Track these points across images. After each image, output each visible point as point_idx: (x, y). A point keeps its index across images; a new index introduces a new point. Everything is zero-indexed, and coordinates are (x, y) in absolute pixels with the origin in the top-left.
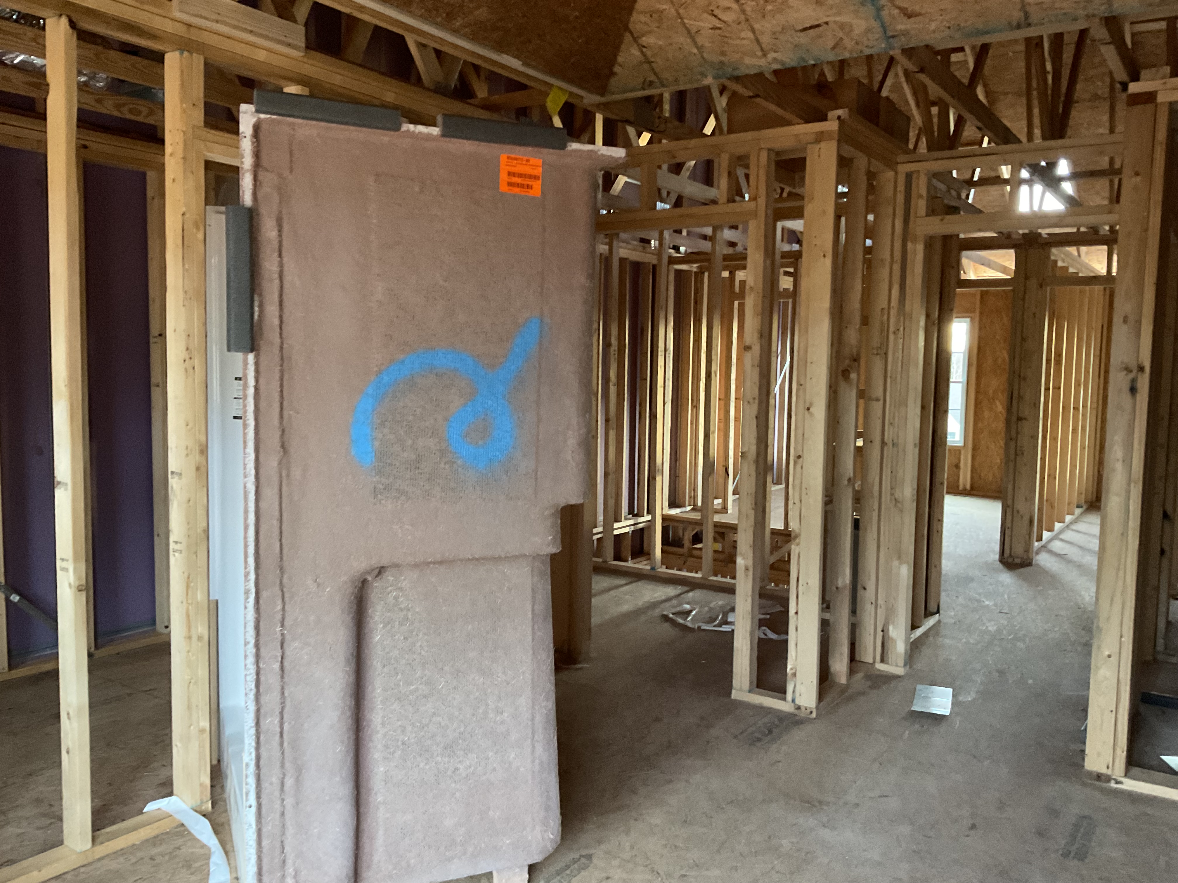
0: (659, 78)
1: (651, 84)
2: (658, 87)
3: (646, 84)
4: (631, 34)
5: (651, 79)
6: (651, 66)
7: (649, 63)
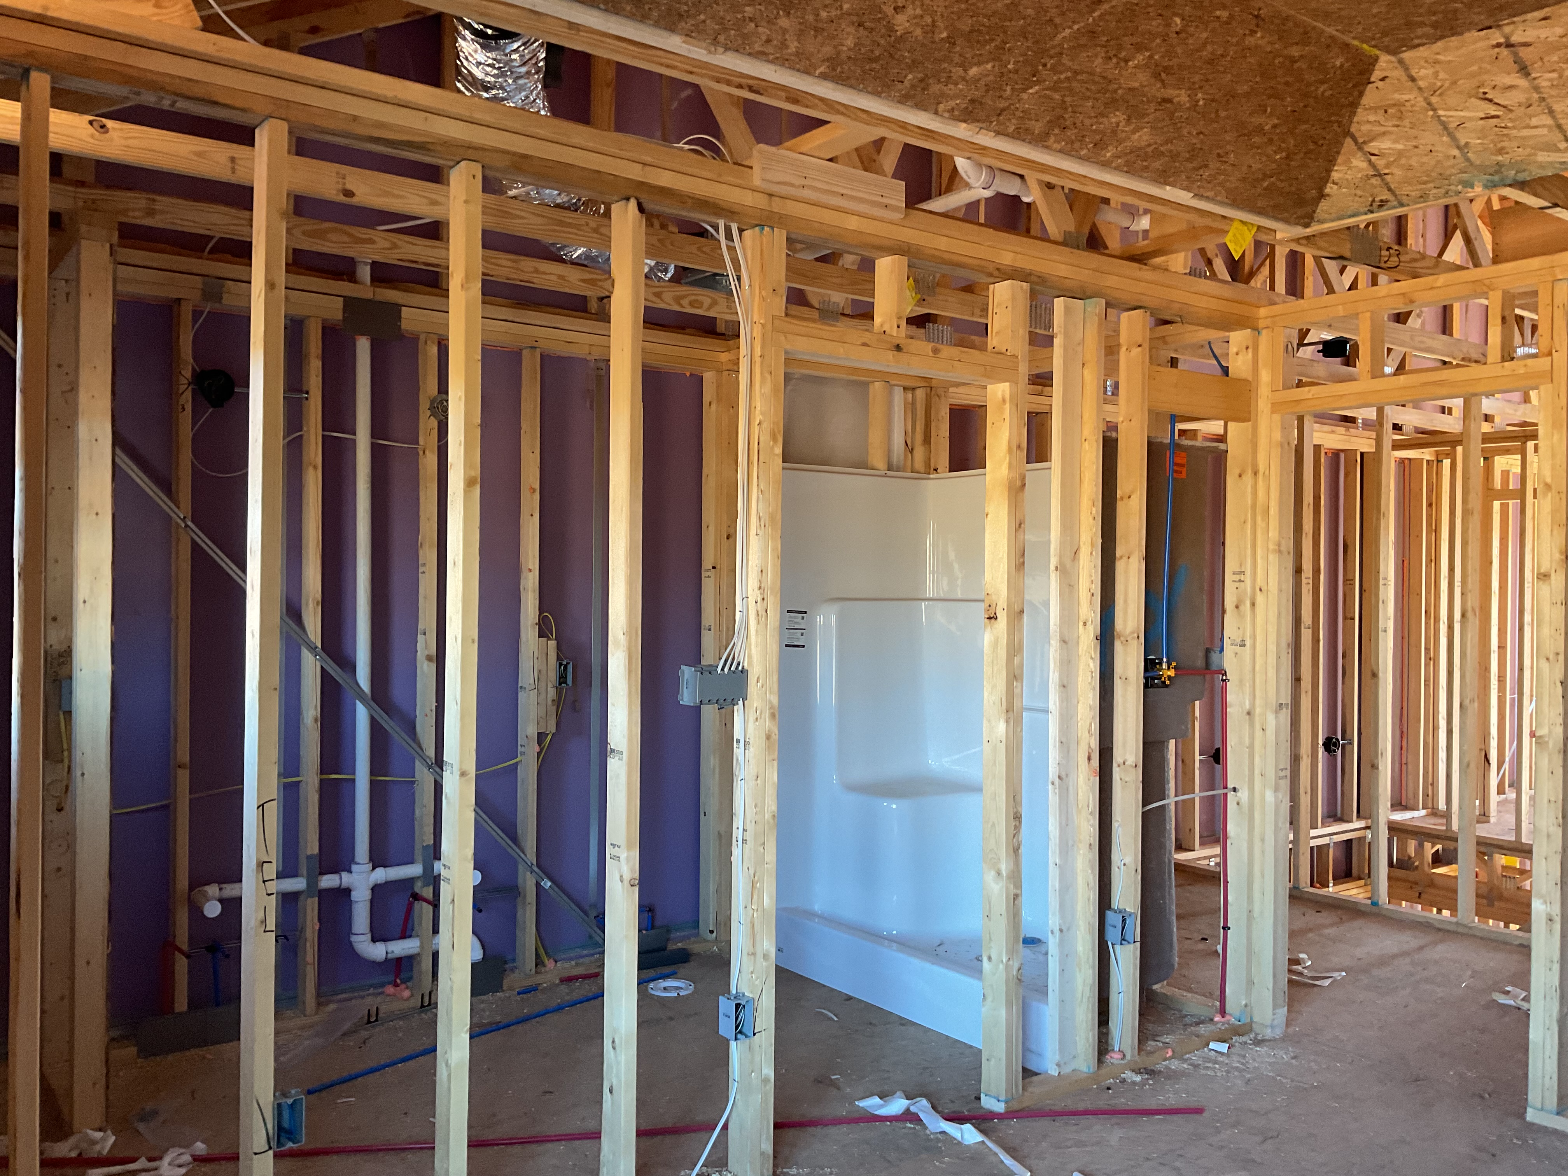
0: (1395, 195)
1: (1382, 204)
2: (1394, 207)
3: (1375, 205)
4: (1354, 139)
5: (1384, 198)
6: (1383, 180)
7: (1380, 175)
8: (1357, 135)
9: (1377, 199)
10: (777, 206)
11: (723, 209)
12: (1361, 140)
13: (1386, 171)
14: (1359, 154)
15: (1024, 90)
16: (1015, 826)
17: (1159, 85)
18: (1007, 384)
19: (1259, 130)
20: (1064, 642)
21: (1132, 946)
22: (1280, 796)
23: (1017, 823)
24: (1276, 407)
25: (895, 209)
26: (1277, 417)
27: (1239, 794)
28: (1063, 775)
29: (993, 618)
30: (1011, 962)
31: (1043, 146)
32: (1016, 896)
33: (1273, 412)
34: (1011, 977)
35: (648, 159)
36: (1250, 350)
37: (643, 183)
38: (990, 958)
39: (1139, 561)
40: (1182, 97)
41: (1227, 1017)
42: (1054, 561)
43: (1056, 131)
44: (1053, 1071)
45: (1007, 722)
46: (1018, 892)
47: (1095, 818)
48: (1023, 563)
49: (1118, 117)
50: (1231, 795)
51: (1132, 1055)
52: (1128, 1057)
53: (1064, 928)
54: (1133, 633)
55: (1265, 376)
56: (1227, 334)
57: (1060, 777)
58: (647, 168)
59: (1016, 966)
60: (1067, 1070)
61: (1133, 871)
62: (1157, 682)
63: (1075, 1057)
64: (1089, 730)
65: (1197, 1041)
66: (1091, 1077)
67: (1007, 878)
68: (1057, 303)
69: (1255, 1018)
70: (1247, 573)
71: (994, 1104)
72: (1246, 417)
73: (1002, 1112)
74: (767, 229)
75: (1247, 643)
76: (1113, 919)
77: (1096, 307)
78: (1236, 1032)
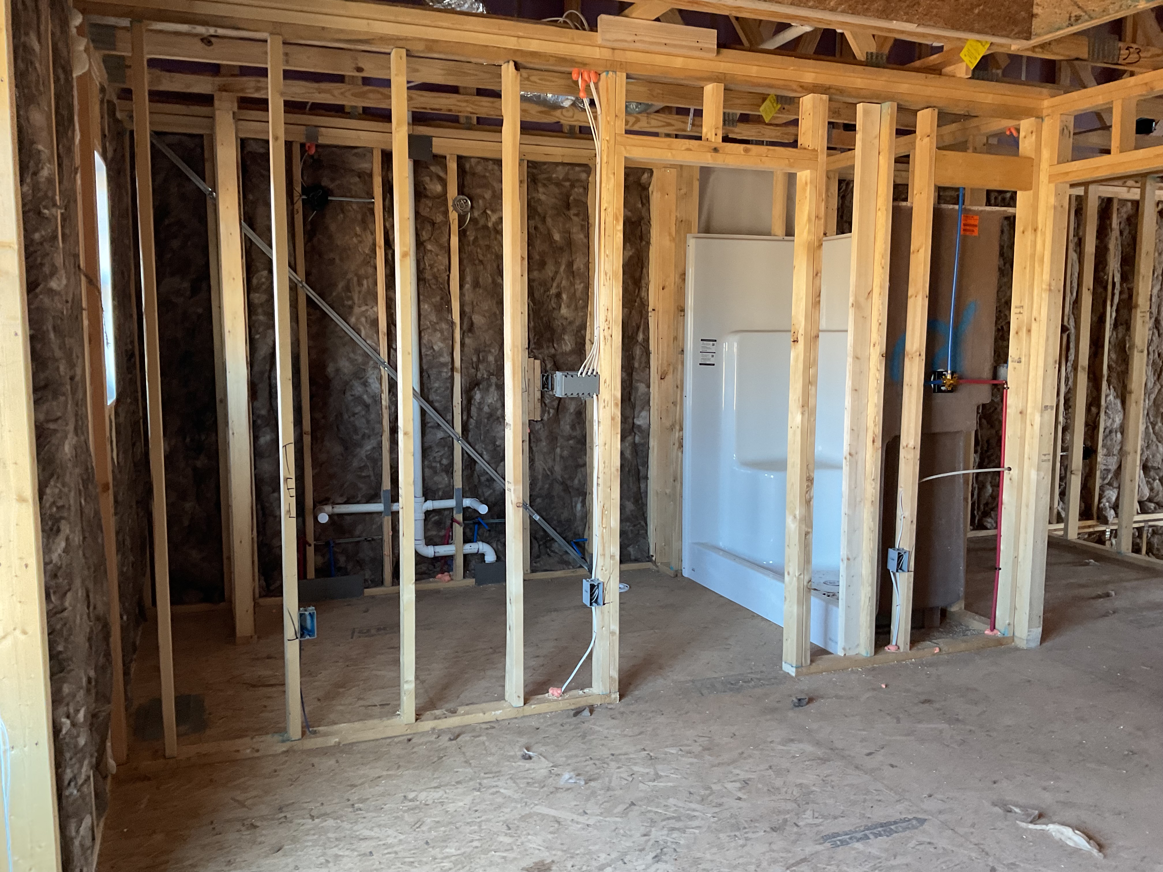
0: (1085, 12)
1: (1078, 18)
2: (1087, 21)
3: (1073, 19)
5: (1077, 13)
9: (1073, 14)
10: (620, 56)
11: (576, 63)
16: (808, 486)
18: (809, 171)
20: (857, 358)
21: (906, 574)
22: (1042, 474)
23: (810, 484)
24: (1052, 178)
25: (709, 50)
26: (1052, 186)
27: (1011, 472)
28: (853, 452)
29: (795, 341)
30: (802, 576)
32: (807, 534)
33: (1050, 182)
34: (803, 587)
35: (521, 34)
36: (1034, 134)
37: (518, 50)
38: (789, 574)
39: (923, 299)
41: (995, 631)
42: (851, 300)
44: (841, 653)
45: (803, 414)
46: (810, 530)
47: (876, 483)
48: (819, 301)
50: (1006, 472)
51: (904, 648)
52: (902, 650)
53: (851, 558)
54: (916, 352)
55: (1046, 154)
56: (1017, 122)
57: (850, 454)
58: (521, 40)
59: (807, 578)
60: (851, 653)
61: (909, 522)
62: (943, 388)
63: (858, 645)
64: (874, 422)
65: (963, 646)
66: (867, 660)
67: (801, 520)
68: (860, 107)
69: (1016, 634)
70: (1025, 307)
71: (789, 669)
72: (1027, 187)
73: (794, 675)
74: (611, 73)
75: (1023, 360)
76: (892, 554)
77: (888, 109)
78: (999, 642)
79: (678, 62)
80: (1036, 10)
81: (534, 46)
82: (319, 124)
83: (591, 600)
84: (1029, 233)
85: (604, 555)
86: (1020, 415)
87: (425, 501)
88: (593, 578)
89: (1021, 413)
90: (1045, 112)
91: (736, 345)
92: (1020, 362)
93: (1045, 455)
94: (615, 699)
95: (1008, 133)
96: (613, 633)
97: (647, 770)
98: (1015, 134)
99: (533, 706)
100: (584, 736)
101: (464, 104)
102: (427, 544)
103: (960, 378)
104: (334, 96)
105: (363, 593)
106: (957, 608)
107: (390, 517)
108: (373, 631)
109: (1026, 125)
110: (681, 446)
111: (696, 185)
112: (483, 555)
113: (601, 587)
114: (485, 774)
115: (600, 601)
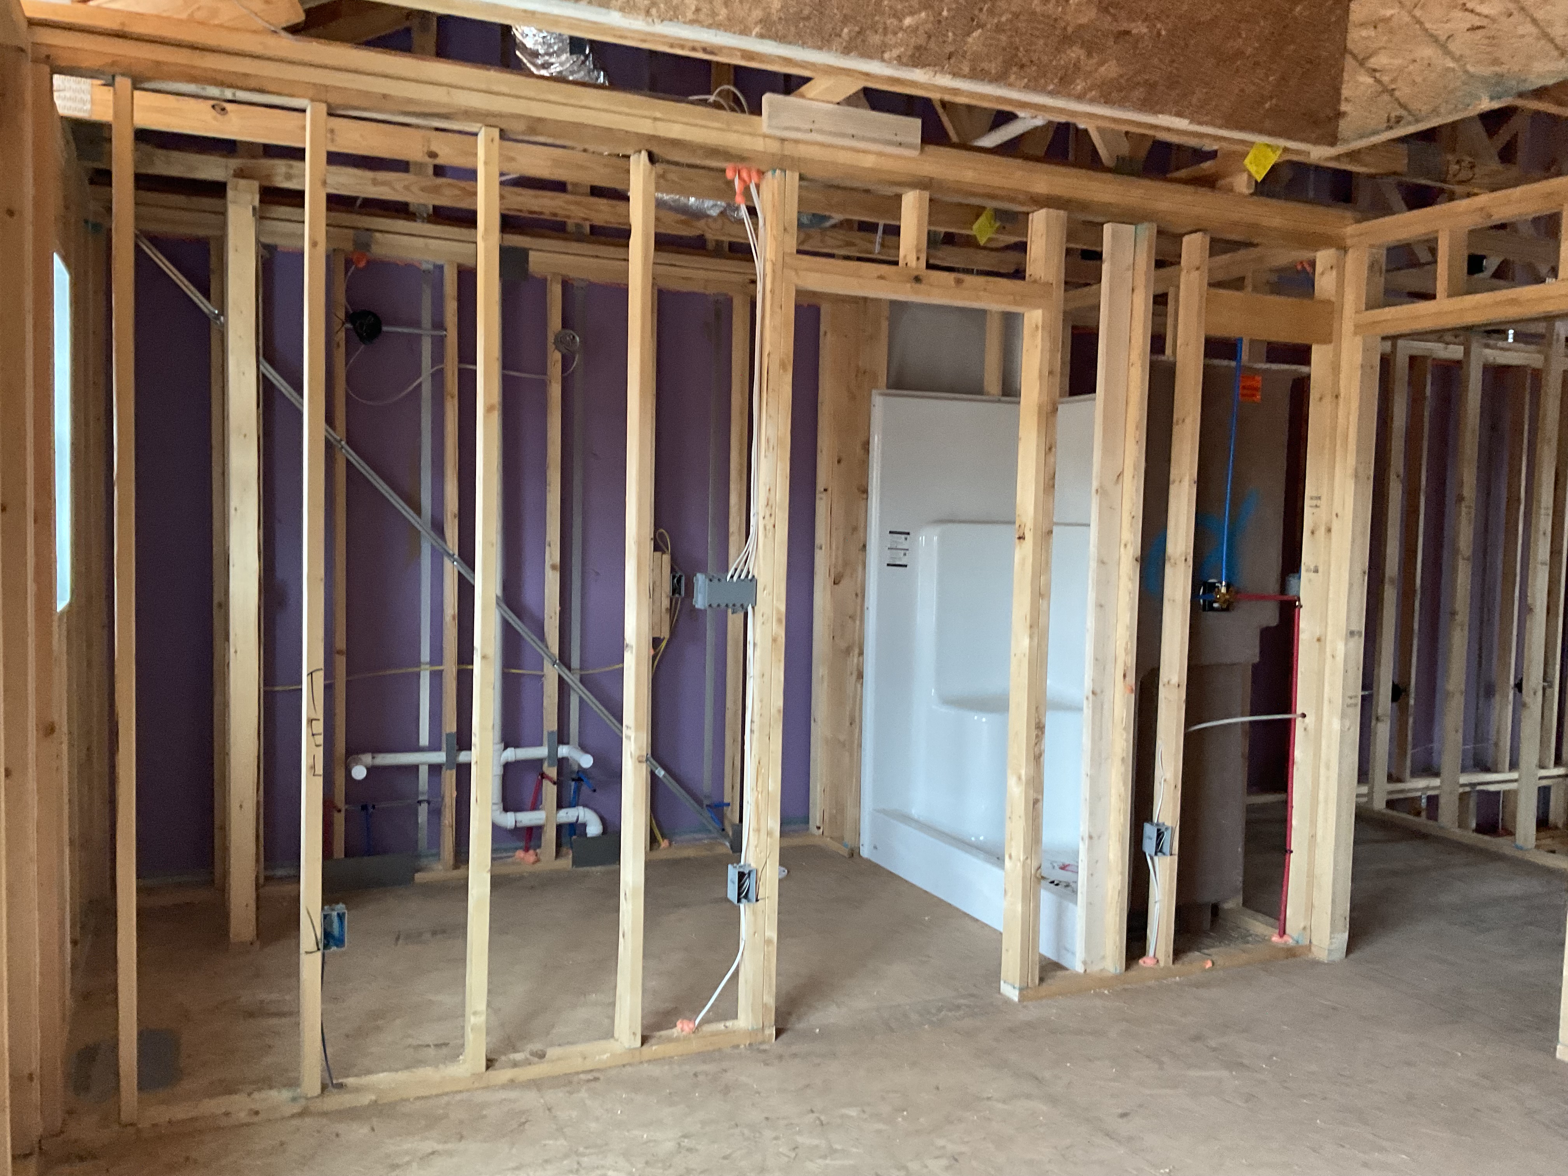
0: (1409, 112)
1: (1399, 119)
2: (1410, 123)
3: (1393, 120)
4: (1355, 57)
5: (1398, 113)
6: (1392, 95)
7: (1387, 91)
8: (1355, 51)
9: (1393, 115)
10: (789, 149)
11: (732, 156)
12: (1360, 57)
13: (1393, 86)
14: (1362, 71)
15: (968, 34)
16: (1037, 736)
17: (1109, 18)
18: (1039, 311)
19: (1240, 53)
20: (1103, 563)
21: (1169, 858)
22: (1347, 723)
23: (1040, 733)
24: (1358, 328)
25: (910, 146)
26: (1358, 340)
27: (1307, 719)
28: (1098, 691)
29: (1021, 538)
30: (1029, 861)
31: (1005, 84)
32: (1036, 802)
33: (1355, 334)
34: (1029, 876)
35: (658, 115)
36: (1335, 270)
37: (653, 136)
38: (1010, 857)
39: (1190, 485)
40: (1139, 28)
41: (1285, 938)
42: (1095, 484)
43: (1015, 69)
44: (1079, 968)
45: (1031, 637)
46: (1039, 797)
47: (1128, 733)
48: (1053, 486)
49: (1075, 53)
50: (1299, 721)
51: (1166, 962)
52: (1162, 964)
53: (1094, 835)
54: (1181, 555)
55: (1350, 297)
56: (1311, 254)
57: (1094, 693)
58: (658, 122)
59: (1035, 865)
60: (1095, 969)
61: (1173, 787)
62: (1216, 605)
63: (1103, 957)
64: (1126, 649)
65: (1245, 957)
66: (1116, 977)
67: (1027, 783)
68: (1108, 228)
69: (1314, 942)
70: (1324, 498)
71: (1010, 991)
72: (1326, 339)
73: (1016, 999)
74: (778, 171)
75: (1320, 570)
76: (1150, 831)
77: (1147, 232)
78: (1291, 953)
79: (869, 161)
80: (1344, 107)
81: (675, 131)
82: (372, 227)
83: (739, 894)
84: (1328, 399)
85: (758, 830)
86: (1317, 644)
87: (506, 748)
88: (742, 862)
89: (1319, 640)
90: (1349, 242)
91: (935, 538)
92: (1316, 571)
93: (1351, 698)
94: (771, 1035)
95: (1299, 267)
96: (768, 942)
97: (816, 1142)
98: (1308, 269)
99: (654, 1048)
100: (726, 1090)
101: (572, 207)
102: (506, 809)
103: (1237, 593)
104: (394, 189)
105: (413, 878)
106: (1232, 904)
107: (454, 771)
108: (427, 936)
109: (1324, 258)
110: (860, 676)
111: (885, 325)
112: (584, 825)
113: (753, 876)
114: (586, 1148)
115: (752, 895)
